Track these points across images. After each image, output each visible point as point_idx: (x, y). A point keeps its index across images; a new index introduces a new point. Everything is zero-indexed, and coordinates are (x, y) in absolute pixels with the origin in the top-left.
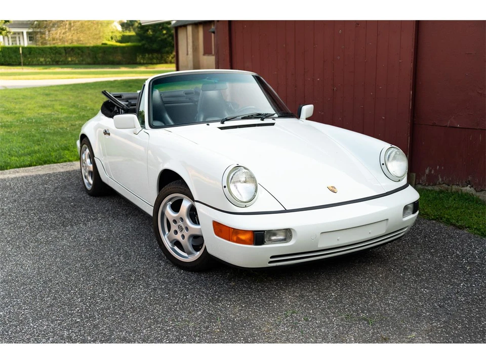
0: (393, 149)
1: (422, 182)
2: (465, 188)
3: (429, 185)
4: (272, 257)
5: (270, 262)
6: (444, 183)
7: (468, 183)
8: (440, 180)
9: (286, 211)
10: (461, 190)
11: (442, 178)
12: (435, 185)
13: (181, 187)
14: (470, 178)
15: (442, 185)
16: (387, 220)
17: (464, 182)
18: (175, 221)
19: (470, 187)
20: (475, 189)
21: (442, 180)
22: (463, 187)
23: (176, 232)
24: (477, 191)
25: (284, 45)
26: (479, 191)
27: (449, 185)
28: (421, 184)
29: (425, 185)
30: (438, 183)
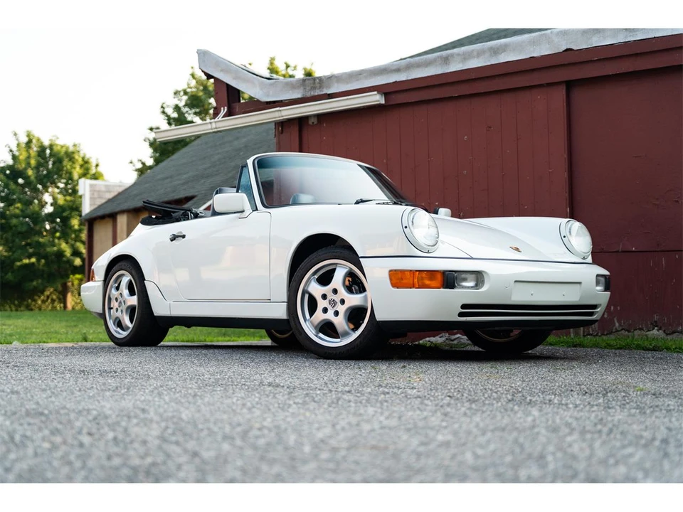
0: (571, 222)
1: (593, 331)
2: (651, 332)
3: (603, 334)
4: (464, 306)
5: (461, 315)
6: (622, 330)
7: (655, 325)
8: (617, 324)
9: (472, 258)
10: (646, 335)
11: (619, 321)
12: (611, 333)
13: (336, 251)
14: (656, 317)
15: (620, 332)
16: (580, 283)
17: (649, 323)
18: (324, 297)
19: (658, 330)
20: (664, 331)
21: (620, 325)
22: (649, 331)
23: (325, 310)
24: (667, 334)
25: (385, 161)
26: (670, 334)
27: (629, 331)
28: (592, 335)
29: (597, 335)
30: (614, 331)
